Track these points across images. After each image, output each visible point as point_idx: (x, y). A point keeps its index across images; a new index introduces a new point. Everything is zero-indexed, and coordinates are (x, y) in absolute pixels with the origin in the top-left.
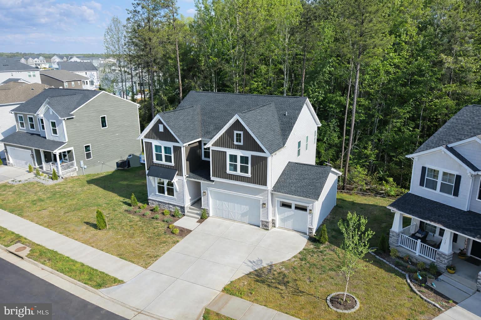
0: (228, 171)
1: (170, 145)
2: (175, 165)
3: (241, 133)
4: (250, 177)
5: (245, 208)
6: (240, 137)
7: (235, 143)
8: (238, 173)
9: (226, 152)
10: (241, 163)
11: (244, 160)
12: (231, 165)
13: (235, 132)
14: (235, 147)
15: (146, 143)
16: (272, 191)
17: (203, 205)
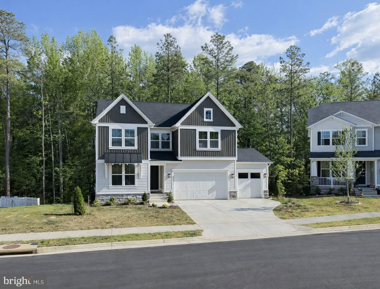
0: (198, 148)
1: (134, 127)
2: (138, 148)
3: (211, 110)
4: (220, 150)
5: (211, 184)
6: (210, 114)
7: (205, 120)
8: (209, 148)
10: (210, 139)
11: (214, 135)
12: (200, 142)
13: (206, 110)
14: (204, 124)
15: (100, 128)
16: (237, 161)
17: (166, 190)
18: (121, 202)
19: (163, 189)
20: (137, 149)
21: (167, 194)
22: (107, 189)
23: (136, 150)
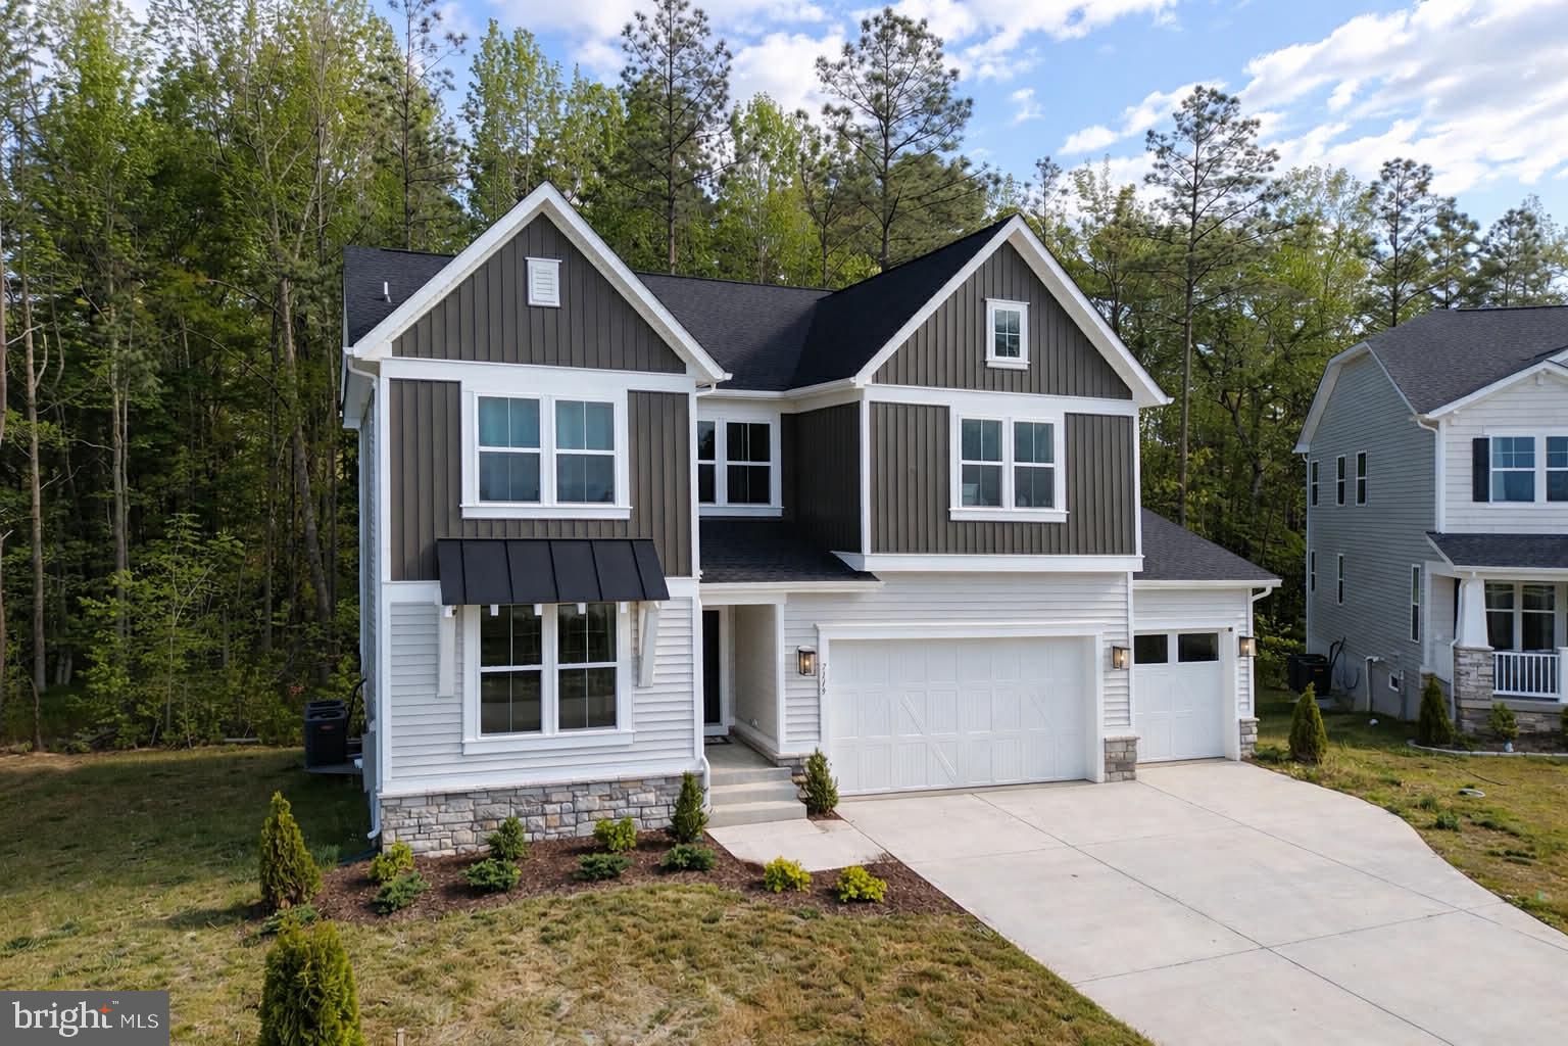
0: (960, 511)
1: (609, 387)
2: (636, 512)
3: (1021, 309)
4: (1063, 519)
6: (1015, 328)
7: (993, 359)
8: (1009, 511)
9: (946, 409)
10: (1018, 458)
11: (1033, 440)
12: (969, 474)
13: (995, 306)
14: (989, 380)
15: (407, 391)
16: (1137, 576)
17: (790, 743)
18: (538, 836)
19: (775, 739)
20: (627, 516)
21: (796, 766)
22: (451, 759)
23: (626, 521)
